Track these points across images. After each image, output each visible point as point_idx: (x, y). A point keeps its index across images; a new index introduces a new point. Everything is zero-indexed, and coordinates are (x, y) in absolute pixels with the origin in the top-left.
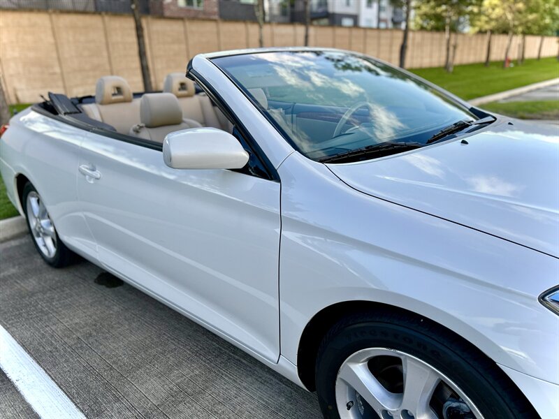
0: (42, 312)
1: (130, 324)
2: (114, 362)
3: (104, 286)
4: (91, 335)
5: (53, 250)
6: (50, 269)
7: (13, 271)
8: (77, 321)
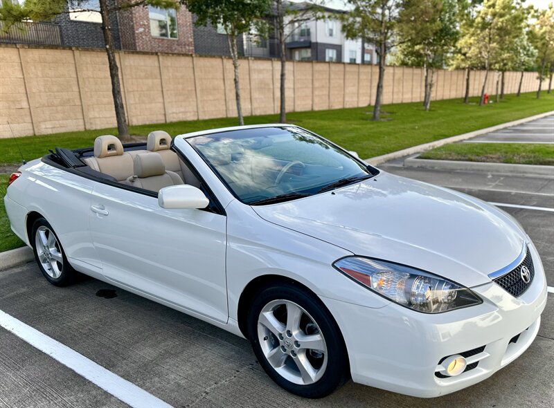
0: (57, 315)
1: (127, 320)
2: (119, 341)
3: (103, 298)
4: (98, 327)
5: (58, 273)
6: (55, 288)
7: (23, 290)
8: (87, 319)
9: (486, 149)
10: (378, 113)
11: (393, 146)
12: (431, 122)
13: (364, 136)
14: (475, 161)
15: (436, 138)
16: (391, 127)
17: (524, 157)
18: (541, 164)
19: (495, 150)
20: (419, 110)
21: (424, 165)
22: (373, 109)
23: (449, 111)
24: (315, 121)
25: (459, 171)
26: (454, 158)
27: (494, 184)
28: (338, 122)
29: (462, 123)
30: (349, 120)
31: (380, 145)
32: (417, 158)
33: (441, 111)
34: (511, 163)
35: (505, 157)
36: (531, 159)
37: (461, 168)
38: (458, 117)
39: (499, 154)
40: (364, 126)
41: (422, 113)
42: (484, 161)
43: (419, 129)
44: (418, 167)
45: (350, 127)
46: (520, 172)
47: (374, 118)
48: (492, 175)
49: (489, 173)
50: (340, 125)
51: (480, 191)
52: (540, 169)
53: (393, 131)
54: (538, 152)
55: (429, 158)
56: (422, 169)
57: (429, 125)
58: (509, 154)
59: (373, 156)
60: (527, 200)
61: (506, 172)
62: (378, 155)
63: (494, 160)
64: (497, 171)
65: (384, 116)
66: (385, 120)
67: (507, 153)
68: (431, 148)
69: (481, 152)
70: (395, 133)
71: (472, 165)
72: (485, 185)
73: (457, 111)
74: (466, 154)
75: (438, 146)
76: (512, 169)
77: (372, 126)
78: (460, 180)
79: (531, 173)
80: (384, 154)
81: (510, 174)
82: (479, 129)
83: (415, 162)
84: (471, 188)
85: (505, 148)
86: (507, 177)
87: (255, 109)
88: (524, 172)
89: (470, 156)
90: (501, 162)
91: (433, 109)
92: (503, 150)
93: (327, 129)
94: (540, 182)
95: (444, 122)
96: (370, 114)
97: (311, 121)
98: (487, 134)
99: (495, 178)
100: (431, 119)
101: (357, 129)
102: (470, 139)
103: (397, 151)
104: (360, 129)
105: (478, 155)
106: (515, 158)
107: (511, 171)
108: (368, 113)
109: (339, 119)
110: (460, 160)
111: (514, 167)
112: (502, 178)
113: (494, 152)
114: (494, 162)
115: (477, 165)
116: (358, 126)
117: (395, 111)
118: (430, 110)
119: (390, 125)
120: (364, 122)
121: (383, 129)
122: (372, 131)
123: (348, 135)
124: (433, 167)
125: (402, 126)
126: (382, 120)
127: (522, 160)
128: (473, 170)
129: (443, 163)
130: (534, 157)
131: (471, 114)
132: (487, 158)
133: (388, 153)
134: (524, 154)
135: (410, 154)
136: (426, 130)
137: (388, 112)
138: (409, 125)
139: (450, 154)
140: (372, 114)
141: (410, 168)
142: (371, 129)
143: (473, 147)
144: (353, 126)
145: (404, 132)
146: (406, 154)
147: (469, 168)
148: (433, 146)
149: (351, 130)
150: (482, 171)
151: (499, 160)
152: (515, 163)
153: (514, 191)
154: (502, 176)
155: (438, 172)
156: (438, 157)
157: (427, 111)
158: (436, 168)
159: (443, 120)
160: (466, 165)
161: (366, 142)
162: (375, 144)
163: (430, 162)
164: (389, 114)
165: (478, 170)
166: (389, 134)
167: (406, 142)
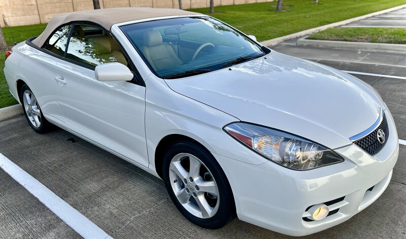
9: (358, 32)
10: (280, 6)
11: (289, 30)
12: (319, 13)
13: (269, 22)
14: (349, 41)
15: (322, 24)
16: (289, 16)
17: (386, 38)
18: (399, 43)
19: (364, 33)
20: (310, 4)
21: (311, 44)
22: (277, 3)
23: (332, 4)
24: (235, 12)
25: (337, 48)
26: (334, 39)
27: (362, 58)
28: (252, 13)
29: (341, 13)
30: (259, 11)
31: (280, 29)
32: (306, 39)
33: (326, 4)
34: (376, 42)
35: (372, 38)
36: (391, 40)
37: (338, 46)
38: (338, 8)
39: (367, 35)
40: (270, 15)
41: (312, 6)
42: (356, 41)
43: (309, 17)
44: (307, 45)
45: (259, 16)
46: (383, 49)
47: (277, 9)
48: (362, 51)
49: (359, 50)
50: (252, 15)
51: (351, 63)
52: (398, 47)
53: (290, 19)
54: (397, 34)
55: (316, 39)
56: (309, 47)
57: (317, 14)
58: (374, 36)
59: (274, 37)
60: (387, 70)
61: (372, 49)
62: (278, 37)
63: (364, 40)
64: (365, 48)
65: (284, 8)
66: (285, 11)
67: (373, 35)
68: (317, 31)
69: (354, 34)
70: (292, 20)
71: (347, 44)
72: (356, 59)
73: (338, 4)
74: (342, 36)
75: (323, 30)
76: (376, 47)
77: (275, 15)
78: (337, 55)
79: (391, 50)
80: (283, 36)
81: (375, 51)
82: (354, 17)
83: (305, 42)
84: (345, 61)
85: (372, 31)
86: (373, 53)
87: (193, 4)
88: (385, 49)
89: (345, 37)
90: (368, 42)
91: (321, 3)
92: (371, 33)
93: (242, 18)
94: (398, 57)
95: (328, 12)
96: (275, 7)
97: (232, 12)
98: (359, 21)
99: (364, 53)
100: (318, 10)
101: (264, 17)
102: (346, 24)
103: (292, 33)
104: (266, 17)
105: (351, 37)
106: (379, 39)
107: (376, 49)
108: (273, 6)
109: (252, 10)
110: (338, 40)
111: (379, 45)
112: (369, 54)
113: (363, 34)
114: (363, 42)
115: (351, 44)
116: (265, 16)
117: (293, 4)
118: (318, 4)
119: (289, 15)
120: (270, 12)
121: (283, 17)
122: (275, 19)
123: (257, 22)
124: (318, 46)
125: (297, 16)
126: (283, 11)
127: (384, 40)
128: (348, 48)
129: (325, 43)
130: (394, 38)
131: (348, 6)
132: (358, 38)
133: (285, 35)
134: (386, 36)
135: (302, 35)
136: (314, 18)
137: (287, 5)
138: (303, 15)
139: (331, 36)
140: (276, 6)
141: (301, 46)
142: (274, 17)
143: (349, 31)
144: (262, 15)
145: (298, 20)
146: (298, 36)
147: (344, 46)
148: (319, 30)
149: (260, 19)
150: (354, 48)
151: (367, 40)
152: (379, 43)
153: (377, 64)
154: (369, 52)
155: (321, 49)
156: (323, 38)
157: (316, 4)
158: (320, 46)
159: (327, 11)
160: (342, 44)
161: (270, 27)
162: (276, 29)
163: (316, 42)
164: (288, 7)
165: (351, 48)
166: (287, 21)
167: (300, 27)
